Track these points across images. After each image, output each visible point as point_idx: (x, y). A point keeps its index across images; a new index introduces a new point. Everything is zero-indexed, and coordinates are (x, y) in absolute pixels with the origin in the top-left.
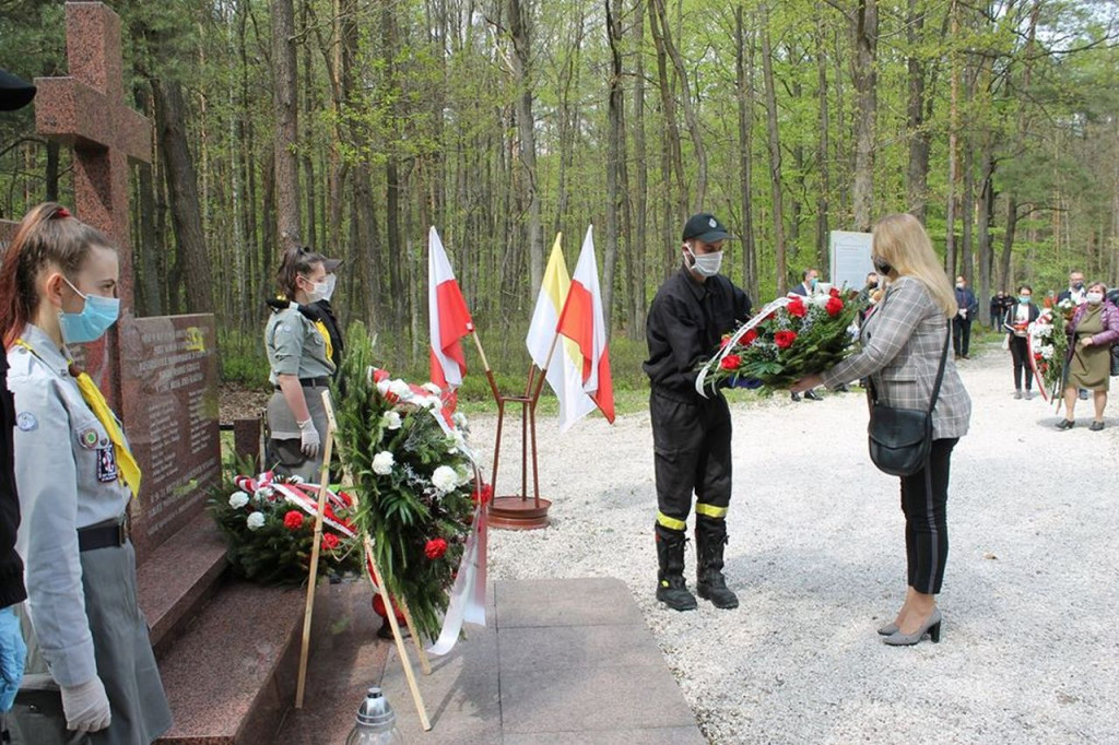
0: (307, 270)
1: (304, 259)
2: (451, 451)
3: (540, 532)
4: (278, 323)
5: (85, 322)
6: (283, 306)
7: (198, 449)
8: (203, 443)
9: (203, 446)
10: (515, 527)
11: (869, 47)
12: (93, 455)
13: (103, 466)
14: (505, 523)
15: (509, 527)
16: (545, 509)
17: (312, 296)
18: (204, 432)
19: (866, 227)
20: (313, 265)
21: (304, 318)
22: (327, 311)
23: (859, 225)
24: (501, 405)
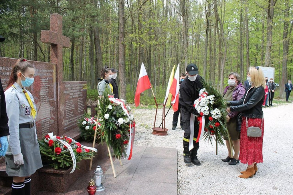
0: (107, 72)
1: (107, 69)
2: (124, 115)
3: (164, 136)
4: (100, 84)
5: (26, 83)
6: (101, 80)
7: (80, 111)
8: (82, 110)
9: (82, 111)
10: (159, 135)
11: (271, 18)
12: (24, 109)
13: (26, 112)
14: (156, 134)
15: (157, 135)
16: (167, 131)
17: (108, 78)
18: (82, 107)
19: (268, 65)
20: (108, 71)
21: (106, 83)
22: (114, 82)
23: (266, 65)
24: (157, 105)
